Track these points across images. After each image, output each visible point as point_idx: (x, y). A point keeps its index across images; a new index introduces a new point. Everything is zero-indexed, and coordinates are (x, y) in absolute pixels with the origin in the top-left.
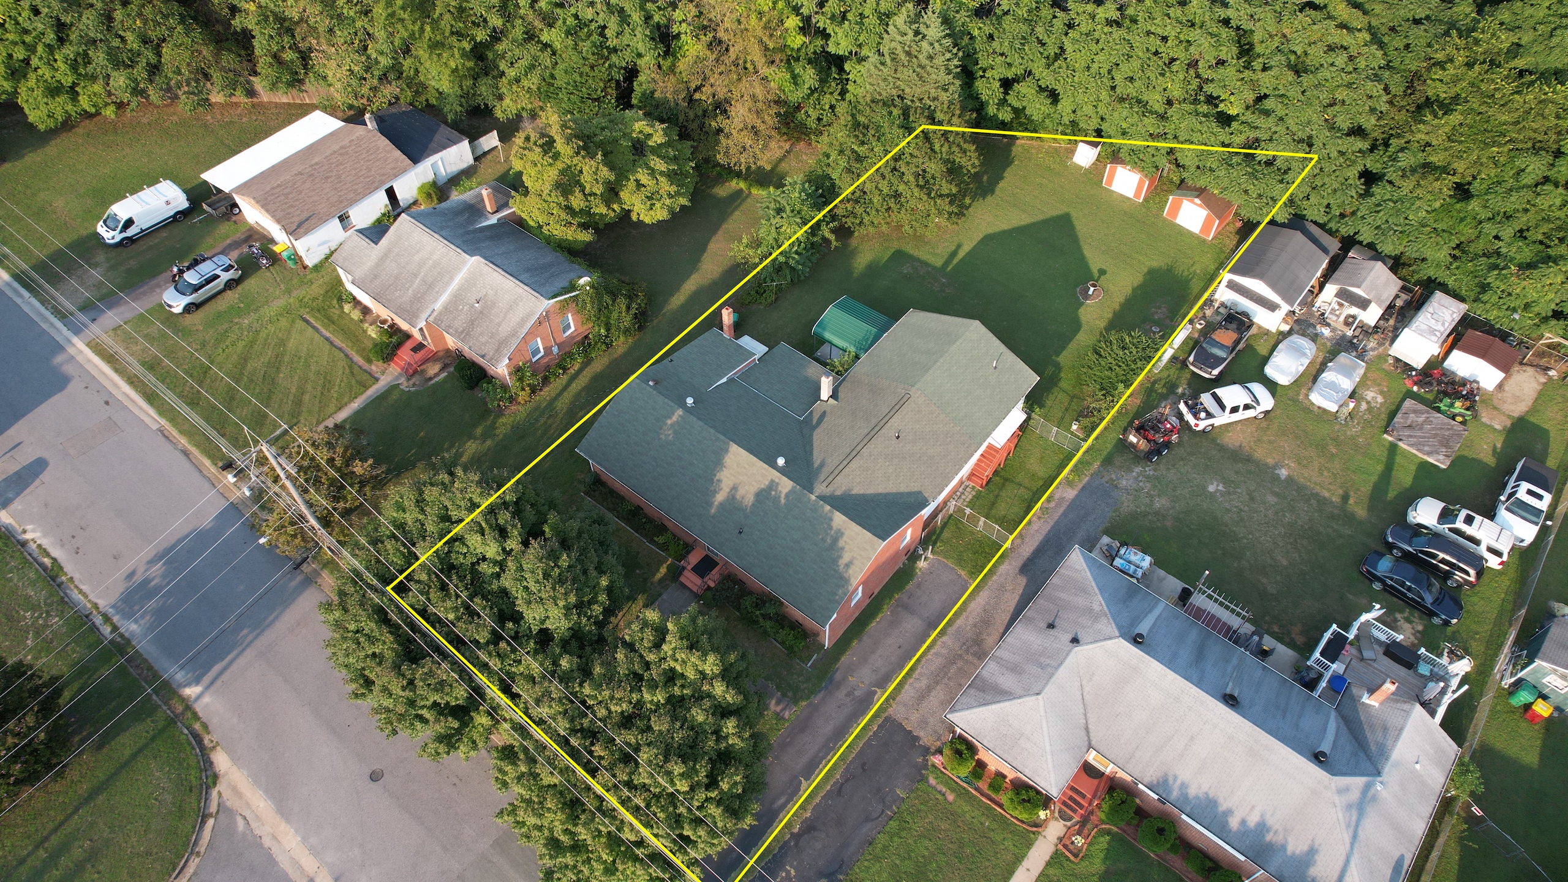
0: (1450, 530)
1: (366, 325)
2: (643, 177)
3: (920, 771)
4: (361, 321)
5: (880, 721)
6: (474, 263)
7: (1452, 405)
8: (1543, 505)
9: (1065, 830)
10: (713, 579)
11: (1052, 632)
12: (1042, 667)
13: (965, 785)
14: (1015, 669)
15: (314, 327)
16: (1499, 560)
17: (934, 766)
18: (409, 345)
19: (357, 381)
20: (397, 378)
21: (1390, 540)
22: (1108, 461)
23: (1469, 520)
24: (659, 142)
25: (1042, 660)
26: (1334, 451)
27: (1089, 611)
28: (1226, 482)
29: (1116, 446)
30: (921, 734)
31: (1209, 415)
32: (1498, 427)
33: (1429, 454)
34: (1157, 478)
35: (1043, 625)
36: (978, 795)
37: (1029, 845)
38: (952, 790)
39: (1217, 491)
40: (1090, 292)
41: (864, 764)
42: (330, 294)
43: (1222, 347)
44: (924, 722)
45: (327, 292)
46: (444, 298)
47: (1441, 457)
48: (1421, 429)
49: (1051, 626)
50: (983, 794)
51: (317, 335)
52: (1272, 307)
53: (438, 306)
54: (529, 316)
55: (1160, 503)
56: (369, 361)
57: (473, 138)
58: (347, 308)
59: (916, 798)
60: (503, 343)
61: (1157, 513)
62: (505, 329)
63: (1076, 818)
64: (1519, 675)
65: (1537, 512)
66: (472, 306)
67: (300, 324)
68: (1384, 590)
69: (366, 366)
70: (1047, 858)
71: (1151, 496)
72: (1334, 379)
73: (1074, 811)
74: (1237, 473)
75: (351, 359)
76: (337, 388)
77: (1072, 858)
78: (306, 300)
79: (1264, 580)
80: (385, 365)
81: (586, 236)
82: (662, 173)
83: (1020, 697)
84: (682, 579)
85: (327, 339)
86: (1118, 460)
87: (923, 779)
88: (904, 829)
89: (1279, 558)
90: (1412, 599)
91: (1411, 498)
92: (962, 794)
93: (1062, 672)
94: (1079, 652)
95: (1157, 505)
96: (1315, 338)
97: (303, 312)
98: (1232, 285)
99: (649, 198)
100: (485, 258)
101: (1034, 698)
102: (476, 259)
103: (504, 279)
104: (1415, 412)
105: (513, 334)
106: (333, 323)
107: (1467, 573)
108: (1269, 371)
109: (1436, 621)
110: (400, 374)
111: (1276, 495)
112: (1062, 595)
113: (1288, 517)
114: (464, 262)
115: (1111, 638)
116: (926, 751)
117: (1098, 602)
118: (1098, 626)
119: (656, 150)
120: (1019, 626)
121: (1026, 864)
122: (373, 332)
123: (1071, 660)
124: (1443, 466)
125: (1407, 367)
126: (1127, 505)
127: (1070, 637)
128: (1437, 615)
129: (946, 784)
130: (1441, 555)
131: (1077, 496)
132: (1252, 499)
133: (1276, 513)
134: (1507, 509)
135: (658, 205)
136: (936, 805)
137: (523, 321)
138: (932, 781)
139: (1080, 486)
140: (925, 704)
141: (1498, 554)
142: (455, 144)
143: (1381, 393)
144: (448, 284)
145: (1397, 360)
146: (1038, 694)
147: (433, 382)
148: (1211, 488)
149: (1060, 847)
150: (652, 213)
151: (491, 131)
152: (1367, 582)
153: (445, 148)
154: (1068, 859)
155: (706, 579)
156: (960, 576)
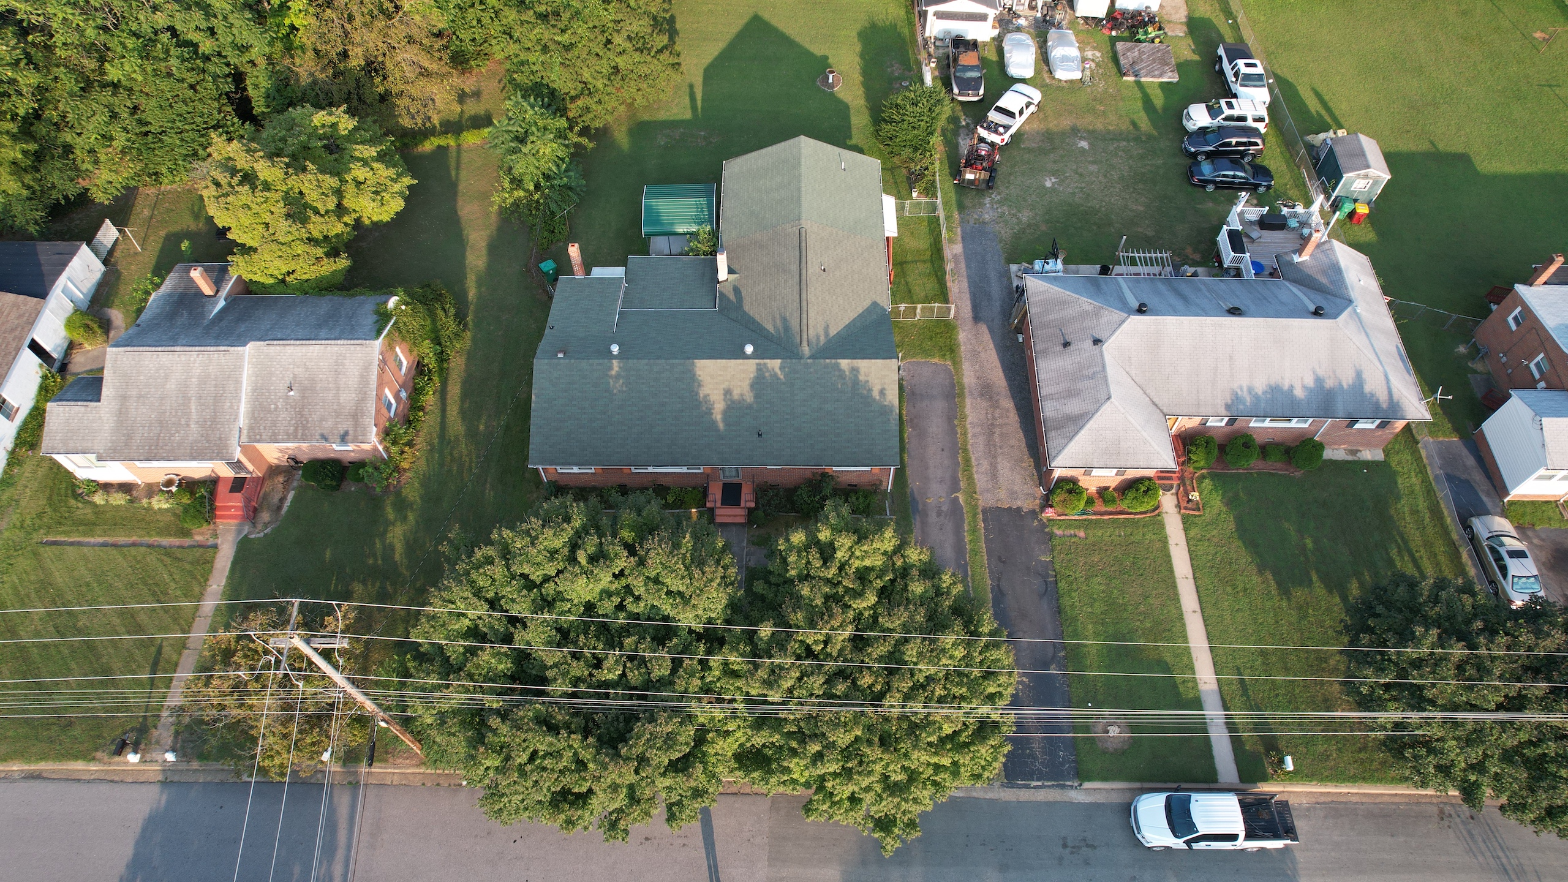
0: (1225, 119)
1: (145, 501)
2: (359, 172)
3: (1043, 531)
4: (132, 501)
5: (980, 516)
6: (251, 351)
7: (1146, 33)
8: (1259, 70)
9: (1175, 497)
10: (747, 499)
11: (1071, 348)
12: (1092, 377)
13: (1084, 517)
14: (1071, 394)
15: (72, 544)
16: (1263, 124)
17: (1049, 520)
18: (222, 490)
19: (192, 563)
20: (239, 532)
21: (1193, 150)
22: (961, 207)
23: (1230, 106)
24: (351, 127)
25: (1085, 372)
26: (1102, 108)
27: (1084, 315)
28: (1054, 173)
29: (957, 192)
30: (1019, 503)
31: (1007, 128)
32: (1181, 34)
33: (1161, 76)
34: (1006, 199)
35: (1060, 348)
36: (1099, 517)
37: (1161, 526)
38: (1078, 527)
39: (1053, 184)
40: (830, 81)
41: (1000, 559)
42: (55, 498)
43: (972, 68)
44: (1013, 494)
45: (50, 499)
46: (243, 408)
47: (1170, 74)
48: (1142, 60)
49: (1066, 344)
50: (1102, 514)
51: (85, 550)
52: (983, 18)
53: (242, 421)
54: (367, 368)
55: (1025, 216)
56: (186, 533)
57: (88, 236)
58: (99, 499)
59: (1059, 553)
60: (356, 416)
61: (1029, 226)
62: (348, 398)
63: (1175, 483)
64: (1334, 195)
65: (1259, 77)
66: (288, 397)
67: (48, 553)
68: (1217, 188)
69: (187, 541)
70: (1181, 526)
71: (1014, 215)
72: (1063, 53)
73: (1170, 478)
74: (1055, 162)
75: (159, 546)
76: (173, 585)
77: (1196, 513)
78: (28, 522)
79: (1140, 230)
80: (212, 526)
81: (343, 263)
82: (373, 158)
83: (1097, 411)
84: (718, 520)
85: (104, 545)
86: (967, 202)
87: (1051, 536)
88: (1072, 582)
89: (1135, 207)
90: (1240, 183)
91: (1178, 114)
92: (1087, 525)
93: (1110, 370)
94: (1108, 348)
95: (1024, 219)
96: (1019, 29)
97: (40, 536)
98: (940, 16)
99: (376, 193)
100: (260, 339)
101: (1108, 403)
102: (251, 345)
103: (304, 349)
104: (1128, 50)
105: (362, 399)
106: (95, 524)
107: (1256, 144)
108: (1014, 71)
109: (1262, 190)
110: (241, 525)
111: (1094, 162)
112: (1051, 317)
113: (1115, 175)
114: (241, 357)
115: (1123, 321)
116: (1033, 514)
117: (1086, 303)
118: (1103, 320)
119: (351, 137)
120: (1040, 361)
121: (1172, 541)
122: (160, 503)
123: (1108, 358)
124: (1176, 80)
125: (1097, 21)
126: (1006, 233)
127: (1090, 342)
128: (1260, 185)
129: (1069, 527)
130: (1234, 141)
131: (964, 247)
132: (1081, 175)
133: (1105, 176)
134: (1241, 85)
135: (387, 196)
136: (1077, 548)
137: (364, 378)
138: (1058, 532)
139: (959, 238)
140: (1001, 480)
141: (1261, 120)
142: (74, 254)
143: (1095, 48)
144: (238, 390)
145: (1086, 18)
146: (1109, 398)
147: (285, 509)
148: (1048, 184)
149: (1183, 511)
150: (385, 208)
151: (103, 222)
152: (1201, 190)
153: (64, 265)
154: (1195, 516)
155: (743, 504)
156: (936, 364)
